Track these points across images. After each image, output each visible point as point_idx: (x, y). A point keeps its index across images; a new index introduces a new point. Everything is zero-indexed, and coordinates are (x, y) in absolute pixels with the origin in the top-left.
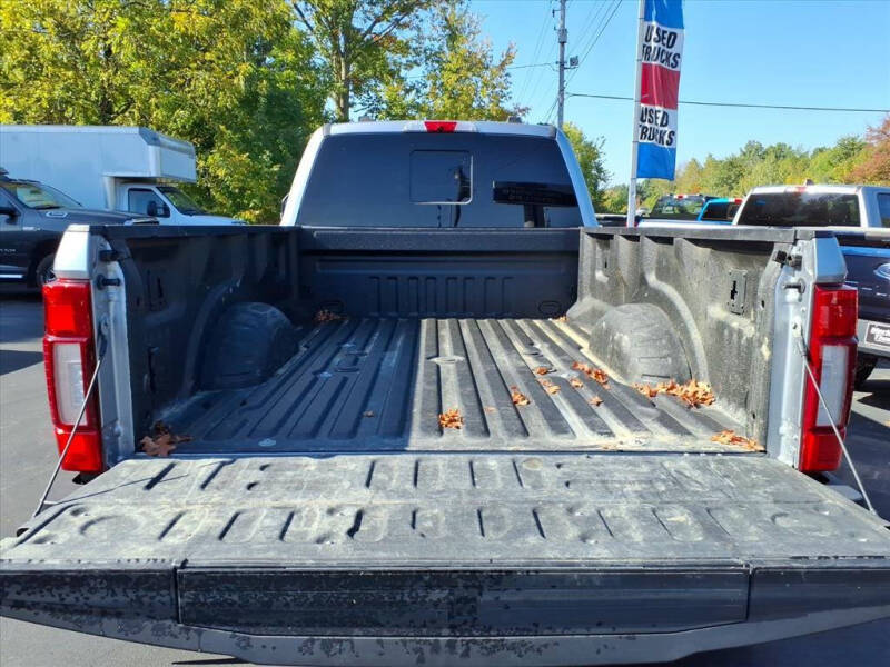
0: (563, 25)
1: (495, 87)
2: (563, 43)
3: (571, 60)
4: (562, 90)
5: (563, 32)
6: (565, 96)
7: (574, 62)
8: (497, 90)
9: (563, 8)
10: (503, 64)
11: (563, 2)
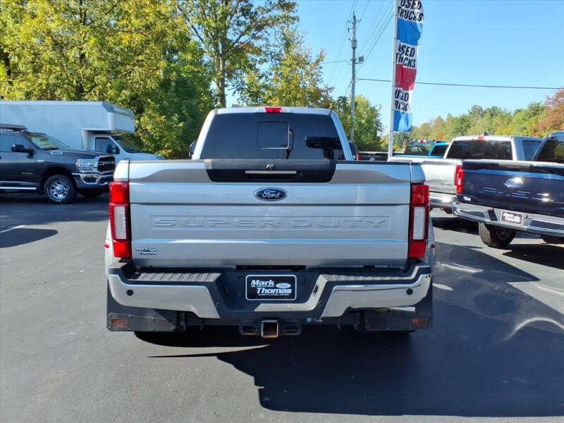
0: (354, 38)
2: (354, 48)
3: (359, 58)
4: (354, 77)
5: (355, 41)
6: (356, 80)
7: (361, 59)
8: (314, 77)
9: (354, 27)
10: (318, 61)
11: (354, 23)
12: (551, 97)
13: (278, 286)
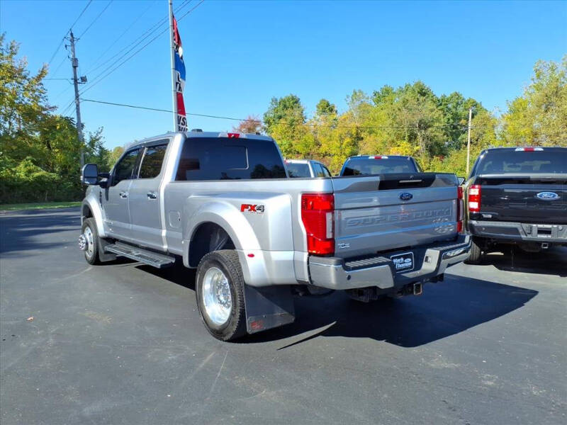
0: (74, 56)
1: (34, 91)
2: (75, 67)
3: (82, 78)
4: (77, 97)
5: (75, 61)
6: (80, 101)
7: (84, 79)
8: (37, 93)
9: (73, 45)
10: (39, 77)
11: (72, 41)
12: (236, 127)
13: (405, 261)
